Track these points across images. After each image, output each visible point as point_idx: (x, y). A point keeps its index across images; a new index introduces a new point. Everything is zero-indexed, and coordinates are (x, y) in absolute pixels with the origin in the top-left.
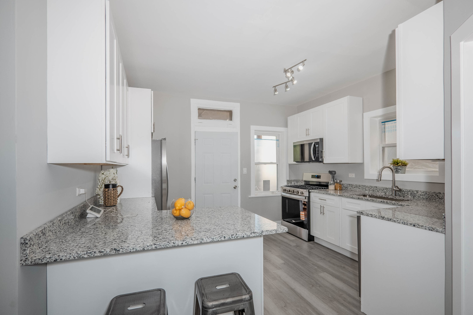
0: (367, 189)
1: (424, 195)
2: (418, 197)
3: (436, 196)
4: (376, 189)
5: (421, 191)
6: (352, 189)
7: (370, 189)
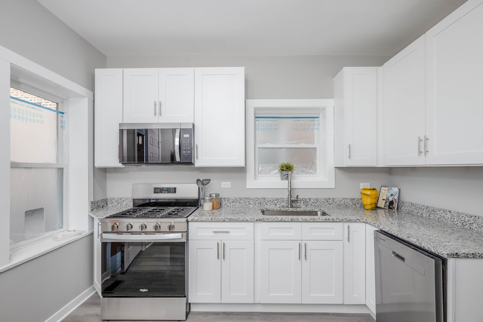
0: (251, 202)
1: (316, 203)
2: (310, 205)
3: (326, 202)
4: (264, 201)
5: (313, 198)
6: (229, 205)
7: (255, 202)
